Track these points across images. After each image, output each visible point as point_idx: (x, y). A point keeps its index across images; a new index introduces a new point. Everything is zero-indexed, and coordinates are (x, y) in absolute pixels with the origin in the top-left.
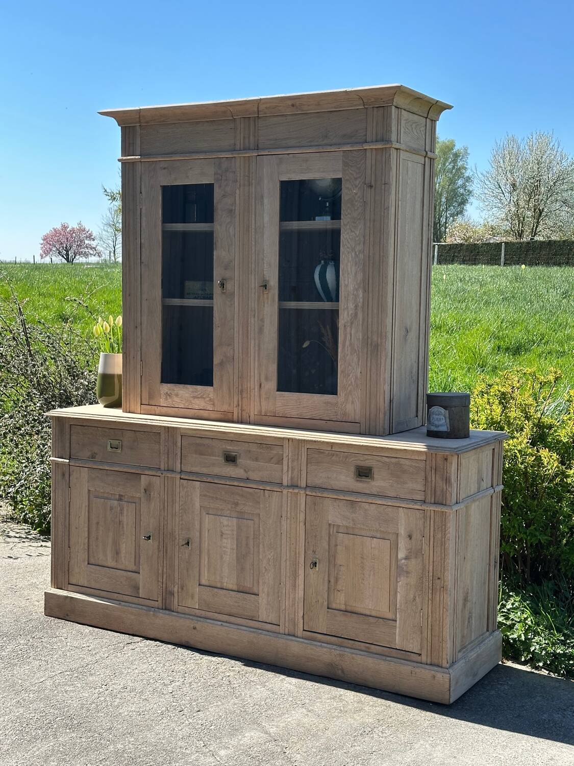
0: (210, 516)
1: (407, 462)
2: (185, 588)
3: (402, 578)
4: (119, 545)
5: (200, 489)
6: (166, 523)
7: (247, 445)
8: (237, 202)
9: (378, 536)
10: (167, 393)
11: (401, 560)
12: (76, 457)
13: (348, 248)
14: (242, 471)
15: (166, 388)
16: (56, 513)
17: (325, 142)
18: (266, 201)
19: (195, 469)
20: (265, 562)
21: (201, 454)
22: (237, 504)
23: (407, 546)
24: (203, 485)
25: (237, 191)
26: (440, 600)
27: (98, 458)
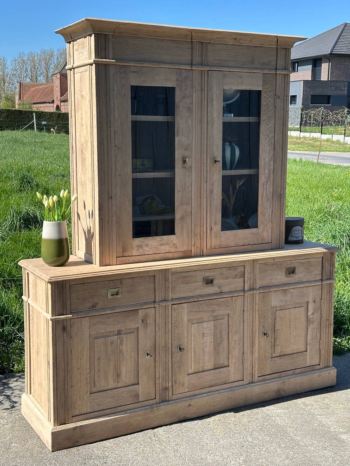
0: (194, 325)
1: (313, 260)
2: (177, 382)
3: (310, 326)
4: (120, 369)
5: (188, 308)
6: (160, 340)
7: (220, 270)
8: (194, 102)
9: (297, 306)
10: (138, 245)
11: (310, 316)
12: (77, 310)
13: (265, 135)
14: (217, 288)
15: (138, 241)
16: (58, 363)
17: (252, 66)
18: (215, 103)
19: (182, 295)
20: (233, 343)
21: (187, 283)
22: (214, 311)
23: (313, 307)
24: (189, 304)
25: (194, 94)
26: (328, 331)
27: (99, 307)
